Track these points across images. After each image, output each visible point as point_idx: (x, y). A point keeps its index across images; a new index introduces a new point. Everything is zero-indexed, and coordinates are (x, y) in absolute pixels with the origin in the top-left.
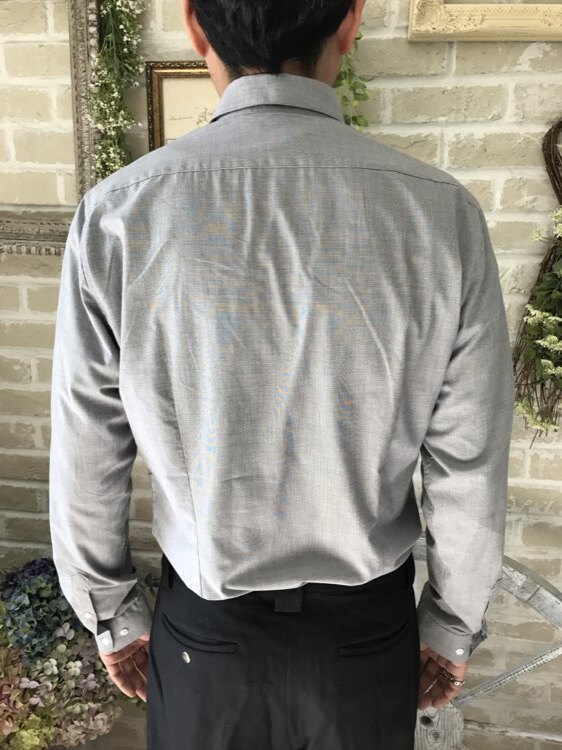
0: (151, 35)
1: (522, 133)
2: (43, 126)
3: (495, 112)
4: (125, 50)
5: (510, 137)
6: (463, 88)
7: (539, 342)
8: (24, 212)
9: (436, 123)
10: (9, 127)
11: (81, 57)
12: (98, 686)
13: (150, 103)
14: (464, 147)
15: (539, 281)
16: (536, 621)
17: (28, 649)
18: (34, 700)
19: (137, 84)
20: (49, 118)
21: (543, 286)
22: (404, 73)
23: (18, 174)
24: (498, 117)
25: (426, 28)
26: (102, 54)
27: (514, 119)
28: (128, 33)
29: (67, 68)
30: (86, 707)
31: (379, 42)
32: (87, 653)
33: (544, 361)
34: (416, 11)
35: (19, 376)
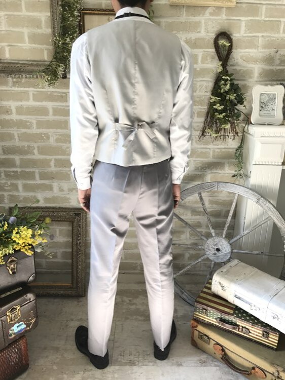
1: (207, 37)
2: (39, 31)
3: (198, 30)
5: (203, 39)
6: (188, 21)
7: (214, 107)
8: (32, 64)
10: (26, 31)
11: (54, 5)
15: (214, 88)
20: (41, 28)
22: (168, 16)
23: (29, 49)
24: (199, 32)
25: (175, 0)
27: (204, 33)
29: (49, 10)
31: (159, 4)
33: (216, 113)
35: (29, 127)
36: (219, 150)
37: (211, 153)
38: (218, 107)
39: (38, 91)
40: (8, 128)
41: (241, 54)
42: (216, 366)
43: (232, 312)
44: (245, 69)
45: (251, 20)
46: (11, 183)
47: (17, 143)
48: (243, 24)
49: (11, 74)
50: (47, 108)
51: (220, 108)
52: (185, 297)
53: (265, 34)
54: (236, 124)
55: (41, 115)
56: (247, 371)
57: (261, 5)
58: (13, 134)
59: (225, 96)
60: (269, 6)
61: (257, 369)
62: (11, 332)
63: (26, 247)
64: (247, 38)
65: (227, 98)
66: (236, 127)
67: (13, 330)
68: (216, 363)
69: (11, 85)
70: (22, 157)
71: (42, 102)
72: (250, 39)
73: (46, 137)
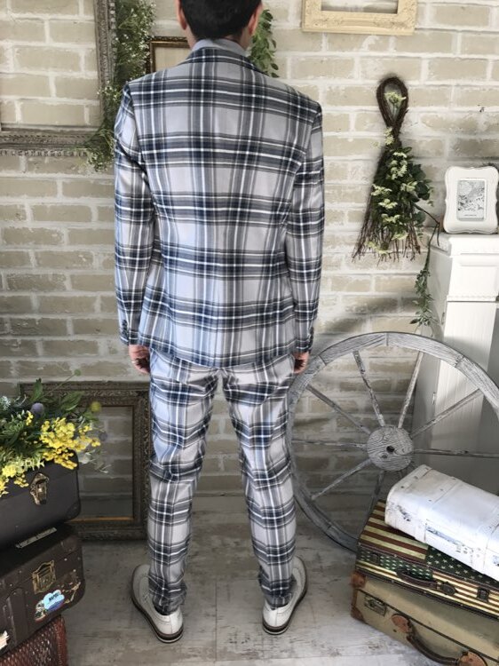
1: (365, 87)
2: (75, 75)
5: (359, 89)
7: (381, 204)
8: (62, 131)
10: (52, 75)
11: (103, 29)
14: (334, 94)
15: (378, 172)
20: (79, 70)
21: (381, 174)
23: (57, 106)
24: (351, 77)
29: (93, 37)
31: (284, 30)
33: (384, 215)
35: (56, 242)
36: (387, 278)
37: (373, 282)
38: (388, 204)
39: (72, 179)
40: (19, 244)
41: (422, 115)
42: (398, 652)
43: (423, 557)
44: (429, 140)
45: (438, 58)
46: (22, 341)
47: (34, 269)
48: (425, 65)
49: (26, 150)
50: (89, 209)
51: (390, 207)
52: (333, 534)
53: (461, 82)
54: (417, 233)
55: (78, 221)
56: (454, 660)
57: (455, 33)
58: (28, 254)
59: (399, 186)
60: (468, 35)
61: (471, 655)
62: (39, 609)
63: (64, 456)
64: (432, 88)
65: (402, 189)
66: (418, 238)
67: (43, 605)
68: (398, 648)
69: (23, 168)
70: (42, 294)
71: (78, 196)
72: (437, 89)
73: (86, 258)
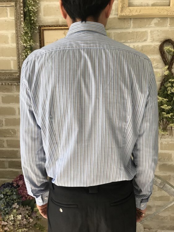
0: (40, 17)
1: (153, 45)
2: (6, 46)
3: (145, 39)
4: (32, 22)
5: (149, 46)
6: (135, 32)
7: (161, 107)
9: (127, 42)
11: (18, 24)
12: (27, 223)
13: (40, 38)
15: (160, 89)
16: (164, 195)
17: (3, 212)
18: (6, 229)
19: (36, 32)
20: (8, 43)
22: (117, 28)
24: (145, 40)
25: (123, 14)
26: (25, 23)
27: (150, 41)
28: (33, 16)
29: (14, 28)
30: (23, 230)
32: (23, 212)
33: (163, 113)
34: (120, 9)
36: (166, 143)
38: (166, 107)
39: (6, 95)
59: (172, 98)
71: (9, 103)
73: (13, 132)
